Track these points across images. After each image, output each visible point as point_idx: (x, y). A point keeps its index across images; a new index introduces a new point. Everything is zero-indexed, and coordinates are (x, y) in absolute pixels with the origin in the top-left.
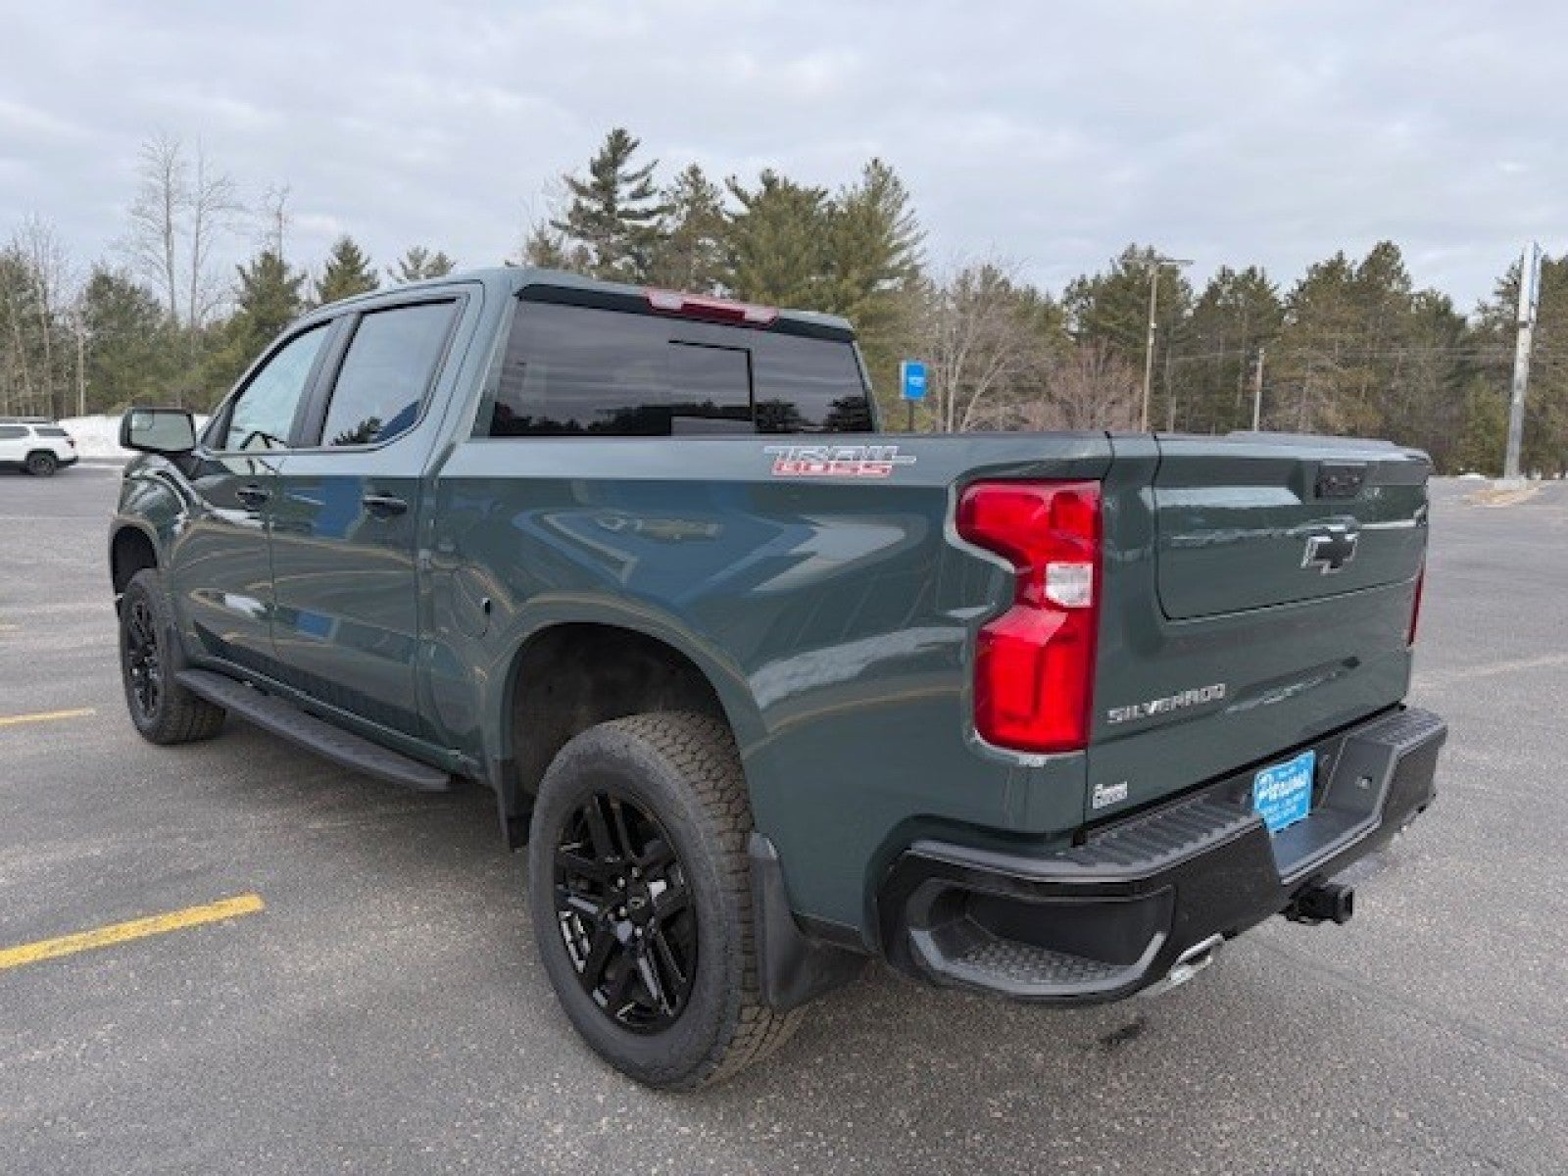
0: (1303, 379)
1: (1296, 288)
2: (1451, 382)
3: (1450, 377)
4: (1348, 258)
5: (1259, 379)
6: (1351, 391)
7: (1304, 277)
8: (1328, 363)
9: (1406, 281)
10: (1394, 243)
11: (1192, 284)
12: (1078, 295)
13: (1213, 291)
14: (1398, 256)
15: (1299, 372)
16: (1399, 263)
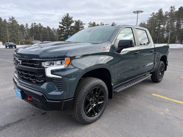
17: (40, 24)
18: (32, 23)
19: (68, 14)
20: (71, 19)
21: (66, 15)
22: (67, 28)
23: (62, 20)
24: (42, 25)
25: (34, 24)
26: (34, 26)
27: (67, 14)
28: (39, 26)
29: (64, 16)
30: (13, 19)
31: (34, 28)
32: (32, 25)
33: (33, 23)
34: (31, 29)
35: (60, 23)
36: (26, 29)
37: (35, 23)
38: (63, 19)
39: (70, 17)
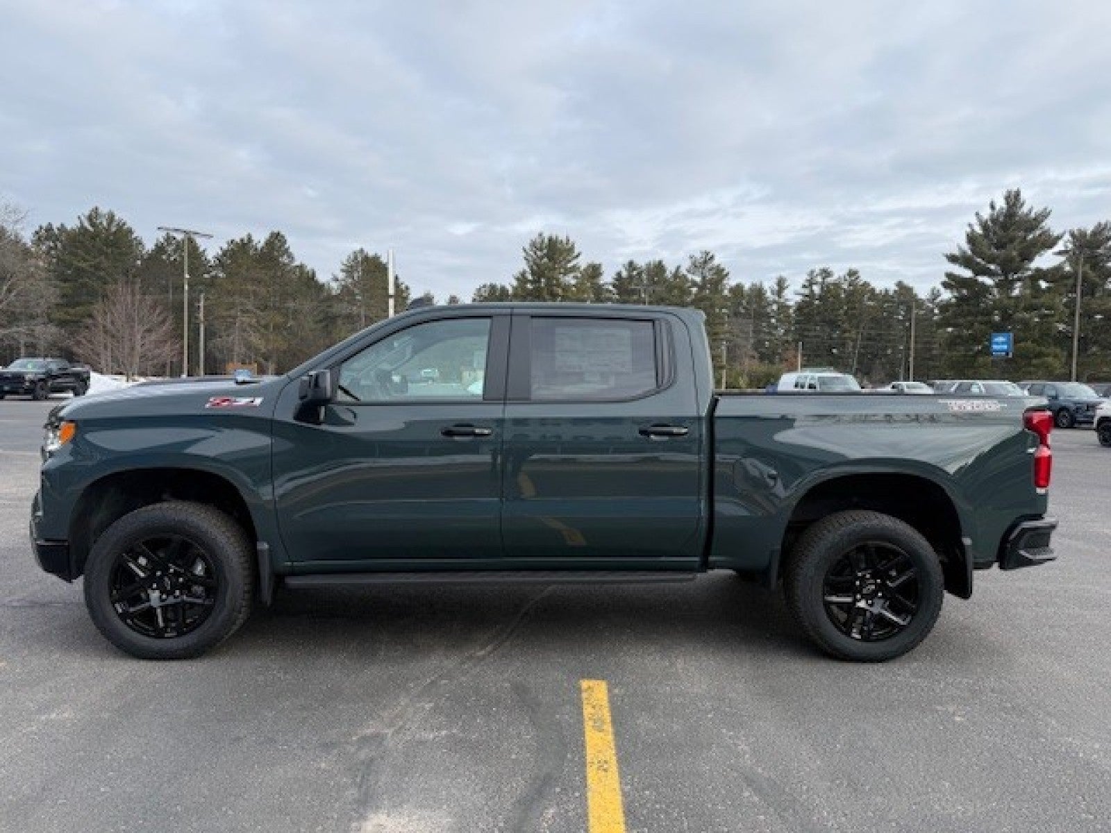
0: (235, 318)
1: (220, 253)
2: (324, 324)
3: (321, 321)
4: (255, 239)
5: (201, 315)
6: (266, 327)
7: (225, 247)
8: (250, 307)
9: (291, 257)
10: (282, 233)
11: (145, 242)
12: (47, 239)
13: (160, 249)
14: (285, 242)
15: (232, 312)
16: (287, 246)
17: (852, 273)
18: (812, 272)
19: (1014, 199)
20: (1034, 223)
21: (1001, 204)
22: (1005, 285)
23: (971, 239)
24: (863, 278)
25: (819, 279)
26: (816, 289)
27: (1007, 198)
28: (845, 286)
29: (986, 214)
30: (705, 262)
31: (821, 298)
32: (811, 283)
33: (817, 271)
34: (800, 308)
35: (953, 259)
36: (775, 307)
37: (826, 273)
38: (978, 230)
39: (1033, 215)
